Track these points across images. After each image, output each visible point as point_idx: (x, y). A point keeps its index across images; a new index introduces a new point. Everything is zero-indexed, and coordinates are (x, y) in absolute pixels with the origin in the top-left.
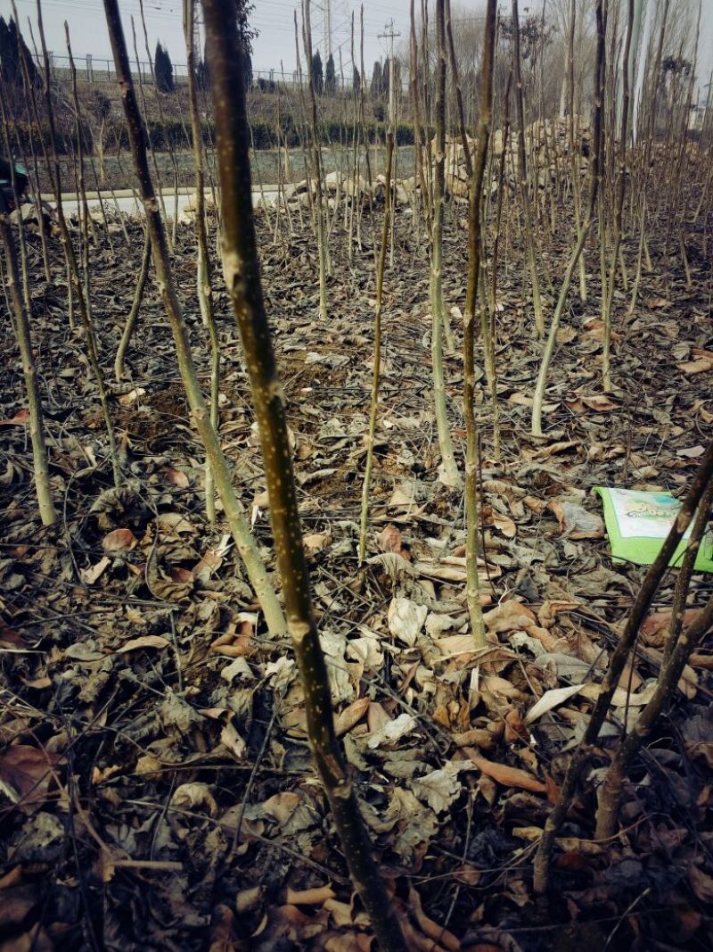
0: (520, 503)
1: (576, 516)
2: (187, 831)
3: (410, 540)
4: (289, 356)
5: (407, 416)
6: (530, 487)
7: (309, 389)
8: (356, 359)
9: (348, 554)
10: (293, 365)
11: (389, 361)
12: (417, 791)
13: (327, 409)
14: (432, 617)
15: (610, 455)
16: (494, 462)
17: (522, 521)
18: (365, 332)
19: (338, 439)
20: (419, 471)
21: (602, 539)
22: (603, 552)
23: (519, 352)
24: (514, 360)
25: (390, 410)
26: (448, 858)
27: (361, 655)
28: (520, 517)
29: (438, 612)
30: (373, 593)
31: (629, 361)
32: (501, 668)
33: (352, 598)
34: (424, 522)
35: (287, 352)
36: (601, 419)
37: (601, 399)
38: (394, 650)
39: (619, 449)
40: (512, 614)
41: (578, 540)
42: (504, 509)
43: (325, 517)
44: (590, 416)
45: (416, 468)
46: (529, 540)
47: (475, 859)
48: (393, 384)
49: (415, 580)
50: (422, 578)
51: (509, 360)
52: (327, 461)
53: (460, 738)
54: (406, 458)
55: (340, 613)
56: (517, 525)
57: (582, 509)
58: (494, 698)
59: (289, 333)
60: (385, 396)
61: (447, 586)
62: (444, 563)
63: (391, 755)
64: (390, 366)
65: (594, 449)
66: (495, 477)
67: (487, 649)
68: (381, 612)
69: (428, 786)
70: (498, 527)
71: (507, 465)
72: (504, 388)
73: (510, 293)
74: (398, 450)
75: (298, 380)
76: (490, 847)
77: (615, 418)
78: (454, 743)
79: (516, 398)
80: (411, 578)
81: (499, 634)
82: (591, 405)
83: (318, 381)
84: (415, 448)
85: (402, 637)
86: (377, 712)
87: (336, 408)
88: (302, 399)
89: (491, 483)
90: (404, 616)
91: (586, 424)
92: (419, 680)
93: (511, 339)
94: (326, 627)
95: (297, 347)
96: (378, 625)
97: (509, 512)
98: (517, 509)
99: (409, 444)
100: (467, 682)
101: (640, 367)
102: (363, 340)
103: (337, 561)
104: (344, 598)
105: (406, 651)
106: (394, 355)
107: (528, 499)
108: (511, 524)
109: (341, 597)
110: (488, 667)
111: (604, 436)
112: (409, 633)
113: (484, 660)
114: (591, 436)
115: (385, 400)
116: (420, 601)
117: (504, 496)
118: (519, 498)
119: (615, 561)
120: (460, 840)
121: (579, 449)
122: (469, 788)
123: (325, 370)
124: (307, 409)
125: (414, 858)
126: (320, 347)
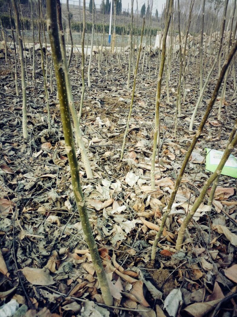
0: (179, 151)
1: (196, 156)
2: (49, 229)
3: (139, 157)
4: (113, 98)
5: (149, 121)
6: (184, 146)
7: (118, 109)
8: (136, 101)
9: (118, 158)
10: (114, 101)
11: (146, 103)
12: (122, 226)
13: (122, 115)
14: (140, 180)
15: (214, 140)
16: (173, 137)
17: (178, 156)
18: (140, 93)
19: (124, 125)
20: (148, 138)
21: (204, 164)
22: (203, 168)
23: (192, 105)
24: (190, 107)
25: (143, 118)
26: (127, 246)
27: (115, 188)
28: (178, 155)
29: (142, 179)
30: (123, 171)
31: (229, 112)
32: (159, 197)
33: (116, 171)
34: (145, 152)
35: (113, 97)
36: (214, 128)
37: (216, 122)
38: (125, 187)
39: (218, 138)
40: (166, 182)
41: (195, 164)
42: (173, 151)
43: (113, 147)
44: (211, 127)
45: (147, 136)
46: (179, 162)
47: (135, 248)
48: (146, 111)
49: (137, 168)
50: (139, 168)
51: (188, 107)
52: (118, 131)
53: (139, 214)
54: (145, 133)
55: (111, 175)
56: (176, 157)
57: (199, 154)
58: (154, 205)
59: (115, 91)
60: (143, 114)
61: (148, 171)
62: (148, 165)
63: (116, 216)
64: (147, 105)
65: (209, 137)
66: (172, 141)
67: (155, 190)
68: (124, 176)
69: (125, 225)
70: (169, 157)
71: (178, 139)
72: (183, 115)
73: (193, 86)
74: (143, 131)
75: (115, 106)
76: (141, 245)
77: (219, 129)
78: (137, 215)
79: (187, 119)
80: (136, 167)
81: (160, 187)
82: (212, 124)
83: (121, 107)
84: (149, 130)
85: (129, 184)
86: (116, 204)
87: (125, 116)
88: (115, 112)
89: (171, 143)
90: (130, 178)
91: (208, 129)
92: (131, 197)
93: (190, 100)
94: (106, 178)
95: (116, 96)
96: (123, 180)
97: (175, 153)
98: (178, 152)
99: (147, 129)
100: (146, 199)
101: (232, 114)
102: (139, 95)
103: (114, 160)
104: (114, 171)
105: (129, 188)
106: (148, 101)
107: (182, 150)
108: (174, 156)
109: (113, 171)
110: (154, 196)
111: (214, 134)
112: (132, 183)
113: (153, 193)
114: (210, 133)
115: (142, 115)
116: (137, 175)
117: (174, 148)
118: (179, 149)
119: (206, 171)
120: (132, 242)
121: (204, 137)
122: (139, 228)
123: (124, 103)
124: (115, 115)
125: (116, 245)
126: (124, 96)
